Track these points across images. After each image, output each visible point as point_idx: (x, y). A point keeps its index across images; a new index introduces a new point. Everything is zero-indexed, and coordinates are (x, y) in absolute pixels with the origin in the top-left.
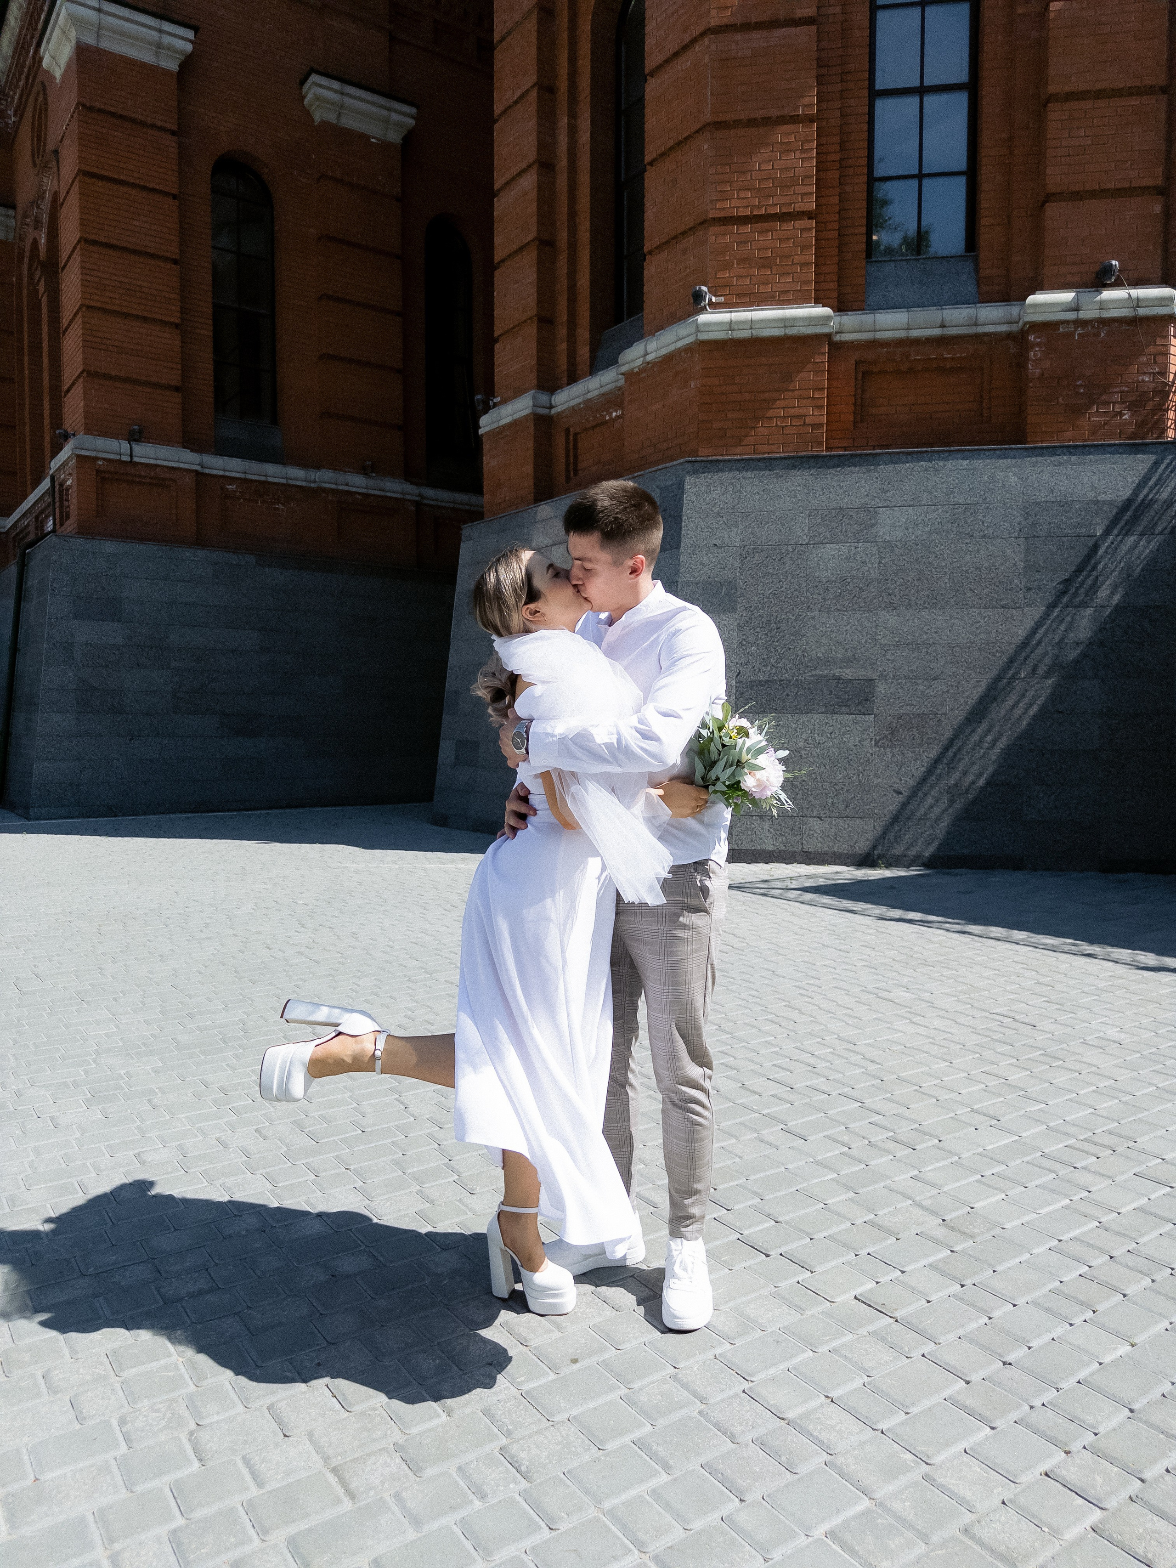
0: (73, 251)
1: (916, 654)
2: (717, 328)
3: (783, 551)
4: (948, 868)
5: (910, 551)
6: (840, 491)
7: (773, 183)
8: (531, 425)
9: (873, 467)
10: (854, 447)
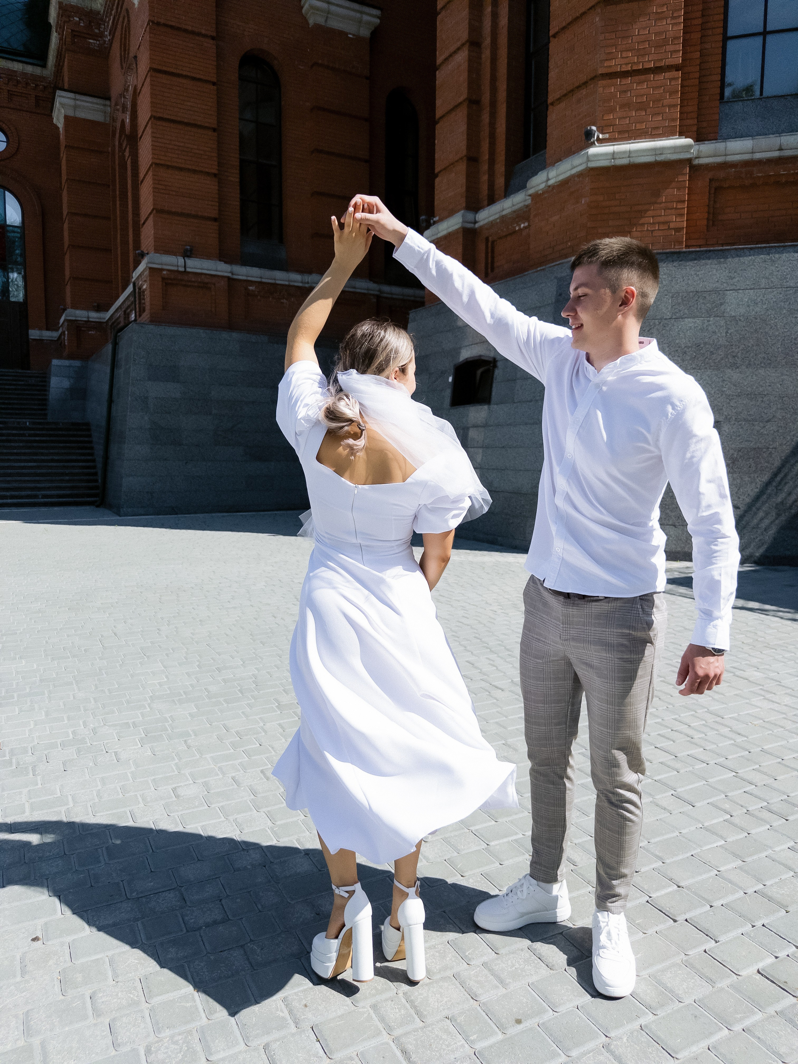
0: (146, 126)
1: (753, 403)
2: (602, 158)
3: (651, 324)
4: (773, 565)
5: (750, 323)
6: (696, 278)
7: (649, 44)
8: (461, 235)
9: (722, 260)
10: (707, 245)
